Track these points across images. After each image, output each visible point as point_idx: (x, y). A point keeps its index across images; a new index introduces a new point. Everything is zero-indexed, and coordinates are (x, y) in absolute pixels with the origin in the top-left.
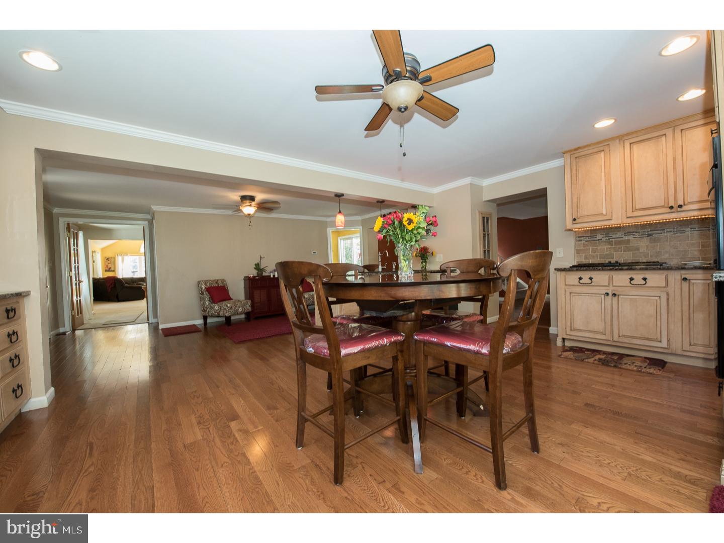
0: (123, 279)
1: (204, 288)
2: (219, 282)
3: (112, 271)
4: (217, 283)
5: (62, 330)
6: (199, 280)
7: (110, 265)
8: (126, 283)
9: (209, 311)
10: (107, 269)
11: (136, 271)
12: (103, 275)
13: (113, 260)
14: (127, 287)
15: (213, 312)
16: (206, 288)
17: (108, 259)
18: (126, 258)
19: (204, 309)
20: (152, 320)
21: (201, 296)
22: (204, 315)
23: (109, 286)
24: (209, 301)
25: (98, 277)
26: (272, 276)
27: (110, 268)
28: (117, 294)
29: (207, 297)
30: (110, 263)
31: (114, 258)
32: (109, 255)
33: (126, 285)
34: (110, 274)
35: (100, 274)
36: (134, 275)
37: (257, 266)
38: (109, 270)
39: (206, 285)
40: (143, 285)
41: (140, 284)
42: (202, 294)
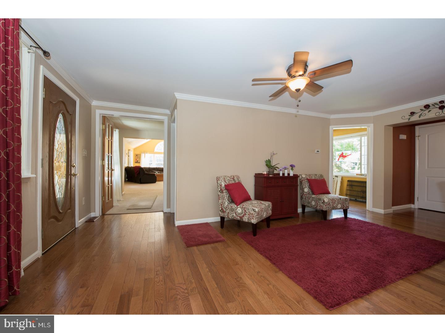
0: (144, 168)
1: (223, 185)
2: (235, 178)
3: (139, 163)
4: (233, 179)
5: (92, 215)
6: (218, 176)
7: (138, 159)
8: (146, 171)
9: (228, 213)
10: (136, 161)
11: (151, 164)
12: (134, 165)
13: (139, 156)
14: (146, 174)
15: (234, 215)
16: (225, 186)
17: (137, 155)
18: (147, 155)
19: (222, 209)
20: (166, 210)
21: (219, 193)
22: (222, 216)
23: (136, 173)
24: (229, 201)
25: (131, 166)
26: (281, 175)
27: (138, 161)
28: (140, 179)
29: (226, 195)
30: (137, 158)
31: (140, 155)
32: (138, 153)
33: (146, 172)
34: (137, 165)
35: (132, 165)
36: (150, 166)
37: (268, 163)
38: (137, 162)
39: (225, 182)
40: (155, 173)
41: (154, 172)
42: (221, 191)
